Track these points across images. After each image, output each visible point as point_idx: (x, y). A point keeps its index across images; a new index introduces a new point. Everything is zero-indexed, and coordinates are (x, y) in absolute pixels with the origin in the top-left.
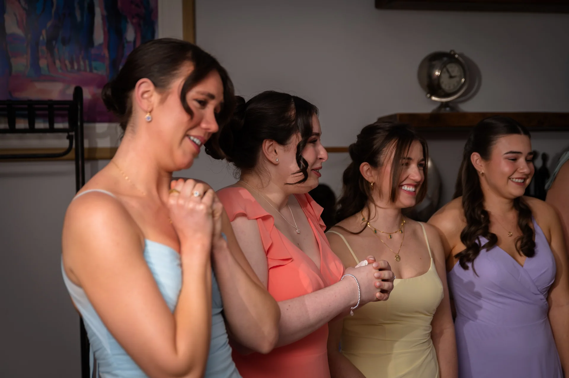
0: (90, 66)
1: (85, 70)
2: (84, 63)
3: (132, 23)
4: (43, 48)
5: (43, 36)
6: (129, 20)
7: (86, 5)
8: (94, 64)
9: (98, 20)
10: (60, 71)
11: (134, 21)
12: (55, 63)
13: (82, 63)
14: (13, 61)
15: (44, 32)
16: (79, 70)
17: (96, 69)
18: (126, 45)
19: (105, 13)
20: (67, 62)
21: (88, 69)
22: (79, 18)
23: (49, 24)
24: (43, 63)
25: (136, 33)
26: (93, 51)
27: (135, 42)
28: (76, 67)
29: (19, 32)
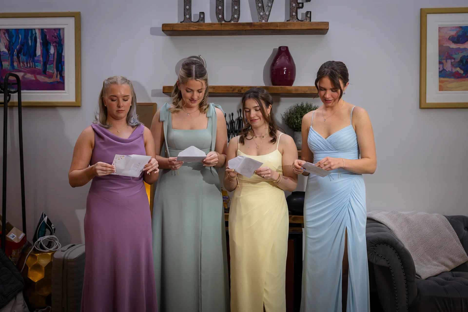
0: (35, 65)
1: (33, 67)
2: (32, 64)
3: (53, 45)
4: (15, 57)
5: (15, 53)
6: (51, 44)
7: (33, 38)
8: (36, 64)
9: (38, 44)
10: (22, 67)
11: (54, 44)
12: (20, 64)
13: (31, 64)
14: (3, 63)
15: (16, 50)
16: (30, 67)
17: (37, 66)
18: (50, 55)
19: (41, 41)
20: (25, 63)
21: (34, 67)
22: (30, 44)
23: (18, 47)
24: (15, 64)
25: (55, 50)
26: (36, 58)
27: (54, 54)
28: (29, 66)
29: (6, 51)
